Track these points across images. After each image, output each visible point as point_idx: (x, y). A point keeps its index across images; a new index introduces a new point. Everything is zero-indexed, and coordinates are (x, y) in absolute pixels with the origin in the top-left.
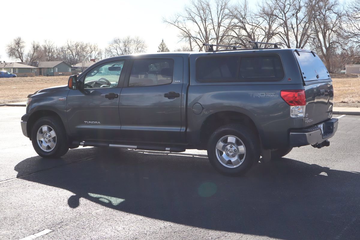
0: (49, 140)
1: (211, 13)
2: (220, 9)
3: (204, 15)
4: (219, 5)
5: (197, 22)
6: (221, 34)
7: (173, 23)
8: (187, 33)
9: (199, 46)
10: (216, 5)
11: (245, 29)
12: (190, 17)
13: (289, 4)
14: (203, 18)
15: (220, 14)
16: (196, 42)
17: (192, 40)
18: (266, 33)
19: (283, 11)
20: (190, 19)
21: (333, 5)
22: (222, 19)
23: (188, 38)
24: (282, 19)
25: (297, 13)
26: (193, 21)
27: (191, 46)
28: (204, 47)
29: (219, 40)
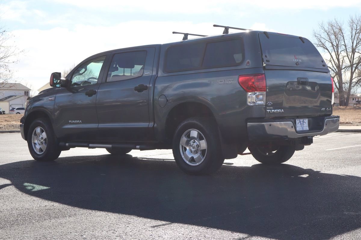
0: (41, 142)
1: (344, 38)
2: (354, 33)
3: (336, 40)
4: (354, 29)
5: (328, 49)
10: (349, 29)
14: (335, 44)
15: (354, 39)
20: (320, 46)
22: (357, 44)
26: (324, 48)
29: (354, 69)
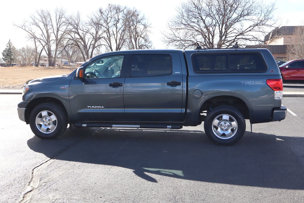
0: (49, 123)
1: (52, 21)
2: (58, 17)
4: (58, 15)
5: (40, 27)
6: (59, 37)
7: (21, 27)
8: (32, 35)
9: (42, 45)
10: (55, 14)
11: (78, 34)
12: (35, 22)
13: (111, 17)
15: (58, 22)
16: (40, 42)
17: (36, 40)
18: (93, 37)
19: (106, 22)
20: (34, 24)
21: (142, 19)
22: (60, 25)
23: (33, 39)
24: (106, 27)
25: (116, 24)
26: (37, 26)
27: (36, 45)
28: (46, 46)
29: (58, 42)
